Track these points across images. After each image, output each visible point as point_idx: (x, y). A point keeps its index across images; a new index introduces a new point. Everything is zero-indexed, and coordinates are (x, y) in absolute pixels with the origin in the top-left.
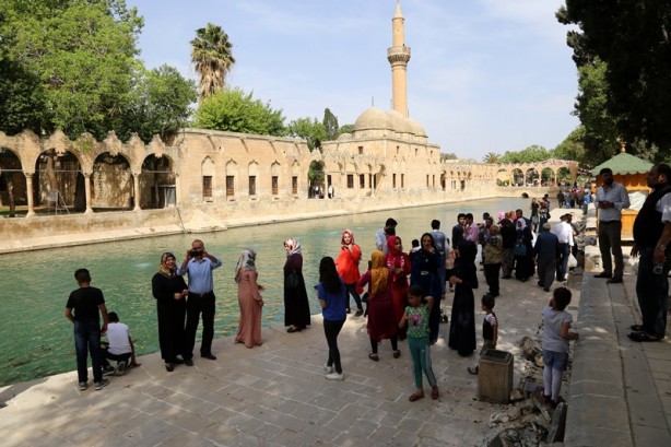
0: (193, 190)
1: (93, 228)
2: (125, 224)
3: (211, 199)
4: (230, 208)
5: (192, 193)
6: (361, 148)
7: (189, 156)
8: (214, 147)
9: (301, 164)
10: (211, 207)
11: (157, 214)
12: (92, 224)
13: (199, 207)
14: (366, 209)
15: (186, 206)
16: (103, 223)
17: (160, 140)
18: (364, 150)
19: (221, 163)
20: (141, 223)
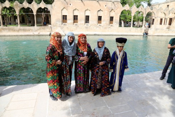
0: (57, 20)
1: (20, 31)
2: (31, 31)
3: (66, 24)
4: (75, 28)
5: (57, 21)
6: (168, 6)
7: (56, 7)
8: (67, 4)
9: (116, 11)
10: (65, 27)
11: (42, 28)
12: (20, 30)
13: (60, 26)
14: (156, 34)
15: (54, 26)
16: (23, 30)
17: (43, 2)
18: (169, 6)
19: (71, 10)
20: (37, 31)
